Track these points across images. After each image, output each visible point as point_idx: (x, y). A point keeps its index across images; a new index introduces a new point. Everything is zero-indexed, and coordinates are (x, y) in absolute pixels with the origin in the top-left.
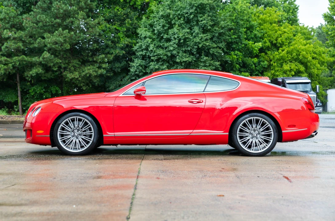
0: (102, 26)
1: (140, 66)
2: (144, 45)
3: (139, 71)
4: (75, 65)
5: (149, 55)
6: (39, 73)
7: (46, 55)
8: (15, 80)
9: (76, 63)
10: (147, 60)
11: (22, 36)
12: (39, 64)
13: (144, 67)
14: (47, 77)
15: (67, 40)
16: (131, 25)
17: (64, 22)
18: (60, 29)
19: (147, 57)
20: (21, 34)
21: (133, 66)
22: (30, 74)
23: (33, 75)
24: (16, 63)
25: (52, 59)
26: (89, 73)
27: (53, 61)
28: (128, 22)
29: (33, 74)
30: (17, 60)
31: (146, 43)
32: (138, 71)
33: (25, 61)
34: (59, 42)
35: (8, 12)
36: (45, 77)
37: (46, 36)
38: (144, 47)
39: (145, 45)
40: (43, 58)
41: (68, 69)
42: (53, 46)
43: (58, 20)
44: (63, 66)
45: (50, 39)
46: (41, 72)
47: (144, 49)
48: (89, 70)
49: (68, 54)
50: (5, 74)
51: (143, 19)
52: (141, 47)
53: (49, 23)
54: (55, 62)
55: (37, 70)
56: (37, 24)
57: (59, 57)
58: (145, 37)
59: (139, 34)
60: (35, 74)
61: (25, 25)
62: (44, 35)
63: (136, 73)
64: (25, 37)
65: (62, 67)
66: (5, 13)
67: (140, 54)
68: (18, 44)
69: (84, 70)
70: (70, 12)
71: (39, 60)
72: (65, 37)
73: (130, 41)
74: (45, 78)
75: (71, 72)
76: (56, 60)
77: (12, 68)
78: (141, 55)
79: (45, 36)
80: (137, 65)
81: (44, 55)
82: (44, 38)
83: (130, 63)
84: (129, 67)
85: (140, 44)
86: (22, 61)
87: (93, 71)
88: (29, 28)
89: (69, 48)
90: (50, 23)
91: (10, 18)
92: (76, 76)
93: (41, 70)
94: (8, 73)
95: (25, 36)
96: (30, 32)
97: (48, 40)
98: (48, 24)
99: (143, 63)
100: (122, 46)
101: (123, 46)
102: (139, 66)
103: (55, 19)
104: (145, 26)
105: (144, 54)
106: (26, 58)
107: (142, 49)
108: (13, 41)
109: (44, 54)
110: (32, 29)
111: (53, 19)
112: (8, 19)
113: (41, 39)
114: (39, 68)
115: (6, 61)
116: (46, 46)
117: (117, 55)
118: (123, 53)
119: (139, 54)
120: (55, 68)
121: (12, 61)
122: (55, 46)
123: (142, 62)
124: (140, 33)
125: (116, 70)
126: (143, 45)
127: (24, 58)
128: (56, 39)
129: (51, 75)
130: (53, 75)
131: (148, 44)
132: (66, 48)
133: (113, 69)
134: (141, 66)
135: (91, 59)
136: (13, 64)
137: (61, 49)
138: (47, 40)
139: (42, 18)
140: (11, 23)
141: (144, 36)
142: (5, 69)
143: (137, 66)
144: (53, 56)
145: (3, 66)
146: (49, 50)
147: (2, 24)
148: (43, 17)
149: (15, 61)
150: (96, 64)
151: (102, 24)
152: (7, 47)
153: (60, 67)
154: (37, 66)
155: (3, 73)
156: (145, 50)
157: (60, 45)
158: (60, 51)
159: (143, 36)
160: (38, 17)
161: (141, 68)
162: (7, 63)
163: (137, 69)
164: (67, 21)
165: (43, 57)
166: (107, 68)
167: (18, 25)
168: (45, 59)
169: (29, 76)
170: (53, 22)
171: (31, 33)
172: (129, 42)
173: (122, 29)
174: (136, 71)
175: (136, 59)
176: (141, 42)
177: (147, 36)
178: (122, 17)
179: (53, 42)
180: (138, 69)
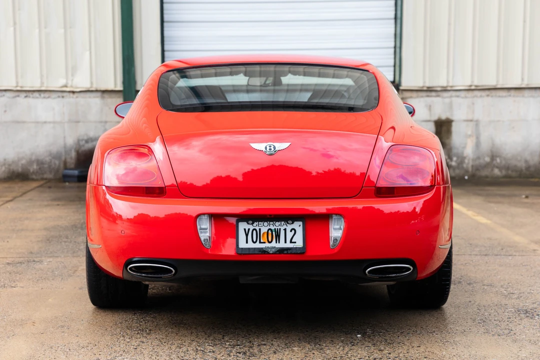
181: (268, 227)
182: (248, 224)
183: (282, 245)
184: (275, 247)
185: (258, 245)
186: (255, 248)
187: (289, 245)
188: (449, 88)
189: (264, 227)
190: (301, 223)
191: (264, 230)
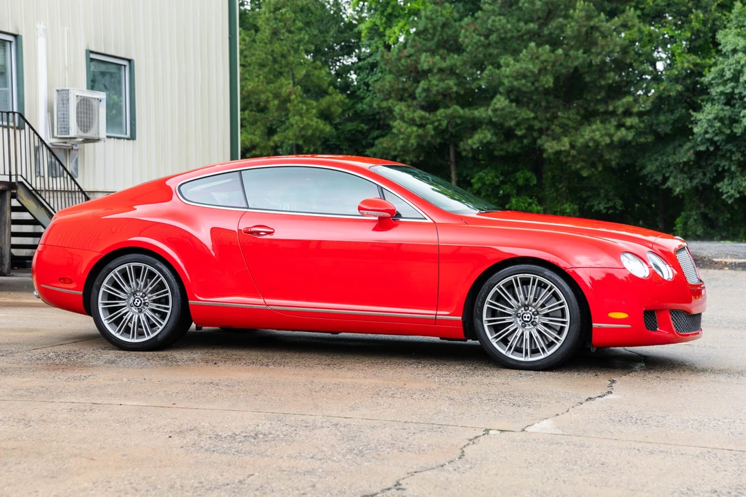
0: (632, 31)
1: (717, 121)
2: (730, 70)
3: (714, 132)
4: (566, 122)
5: (740, 93)
6: (485, 141)
7: (500, 102)
8: (446, 158)
9: (569, 119)
10: (737, 106)
11: (455, 65)
12: (487, 124)
13: (727, 122)
14: (507, 151)
15: (549, 68)
16: (704, 23)
17: (545, 29)
18: (532, 44)
19: (737, 97)
20: (453, 61)
21: (700, 120)
22: (468, 145)
23: (475, 147)
24: (442, 122)
25: (514, 112)
26: (592, 139)
27: (517, 115)
28: (697, 17)
29: (475, 143)
30: (443, 115)
31: (733, 64)
32: (710, 130)
33: (460, 117)
34: (529, 74)
35: (433, 16)
36: (502, 150)
37: (504, 63)
38: (728, 75)
39: (732, 70)
40: (495, 110)
41: (549, 132)
42: (515, 83)
43: (532, 25)
44: (537, 125)
45: (510, 67)
46: (491, 139)
47: (728, 80)
48: (593, 131)
49: (551, 98)
50: (419, 146)
51: (735, 7)
52: (721, 74)
53: (513, 32)
54: (520, 118)
55: (481, 136)
56: (487, 37)
57: (531, 106)
58: (735, 51)
59: (720, 44)
60: (478, 145)
61: (463, 41)
62: (501, 59)
63: (707, 136)
64: (461, 66)
65: (536, 128)
66: (427, 18)
67: (717, 92)
68: (446, 82)
69: (583, 133)
70: (559, 5)
71: (487, 114)
72: (546, 61)
73: (699, 61)
74: (503, 153)
75: (554, 139)
76: (523, 114)
77: (433, 133)
78: (722, 93)
79: (502, 61)
80: (708, 118)
81: (495, 104)
82: (499, 67)
83: (693, 113)
84: (692, 123)
85: (720, 67)
86: (454, 117)
87: (602, 136)
88: (470, 47)
89: (551, 85)
90: (515, 31)
91: (435, 28)
92: (564, 146)
93: (489, 136)
94: (425, 143)
95: (462, 63)
96: (474, 55)
97: (506, 71)
98: (509, 35)
99: (727, 112)
100: (676, 76)
101: (677, 73)
102: (715, 119)
103: (526, 23)
104: (740, 24)
105: (728, 91)
106: (461, 111)
107: (725, 78)
108: (438, 77)
109: (495, 100)
110: (477, 48)
111: (522, 24)
112: (431, 31)
113: (493, 70)
114: (486, 132)
115: (422, 118)
116: (501, 84)
117: (663, 96)
118: (678, 91)
119: (714, 91)
120: (521, 130)
121: (435, 119)
122: (520, 82)
123: (723, 110)
124: (723, 41)
125: (659, 130)
126: (726, 69)
127: (457, 111)
128: (521, 68)
129: (515, 146)
130: (519, 145)
131: (739, 67)
132: (543, 86)
133: (654, 127)
134: (721, 120)
135: (601, 108)
136: (436, 124)
137: (533, 88)
138: (503, 69)
139: (497, 24)
140: (436, 39)
141: (732, 48)
142: (419, 136)
143: (709, 120)
144: (514, 104)
145: (415, 129)
146: (509, 92)
147: (420, 43)
148: (500, 20)
149: (439, 118)
150: (613, 120)
151: (633, 26)
152: (425, 90)
153: (530, 128)
154: (484, 127)
155: (415, 144)
156: (731, 82)
157: (532, 79)
158: (532, 92)
159: (729, 48)
160: (490, 21)
161: (718, 124)
162: (424, 122)
163: (709, 128)
164: (550, 26)
165: (494, 107)
166: (640, 127)
167: (451, 42)
168: (499, 113)
169: (467, 148)
170: (522, 29)
171: (476, 57)
172: (696, 65)
173: (682, 34)
174: (706, 132)
175: (709, 105)
176: (723, 64)
177: (738, 48)
178: (684, 6)
179: (515, 74)
180: (712, 126)
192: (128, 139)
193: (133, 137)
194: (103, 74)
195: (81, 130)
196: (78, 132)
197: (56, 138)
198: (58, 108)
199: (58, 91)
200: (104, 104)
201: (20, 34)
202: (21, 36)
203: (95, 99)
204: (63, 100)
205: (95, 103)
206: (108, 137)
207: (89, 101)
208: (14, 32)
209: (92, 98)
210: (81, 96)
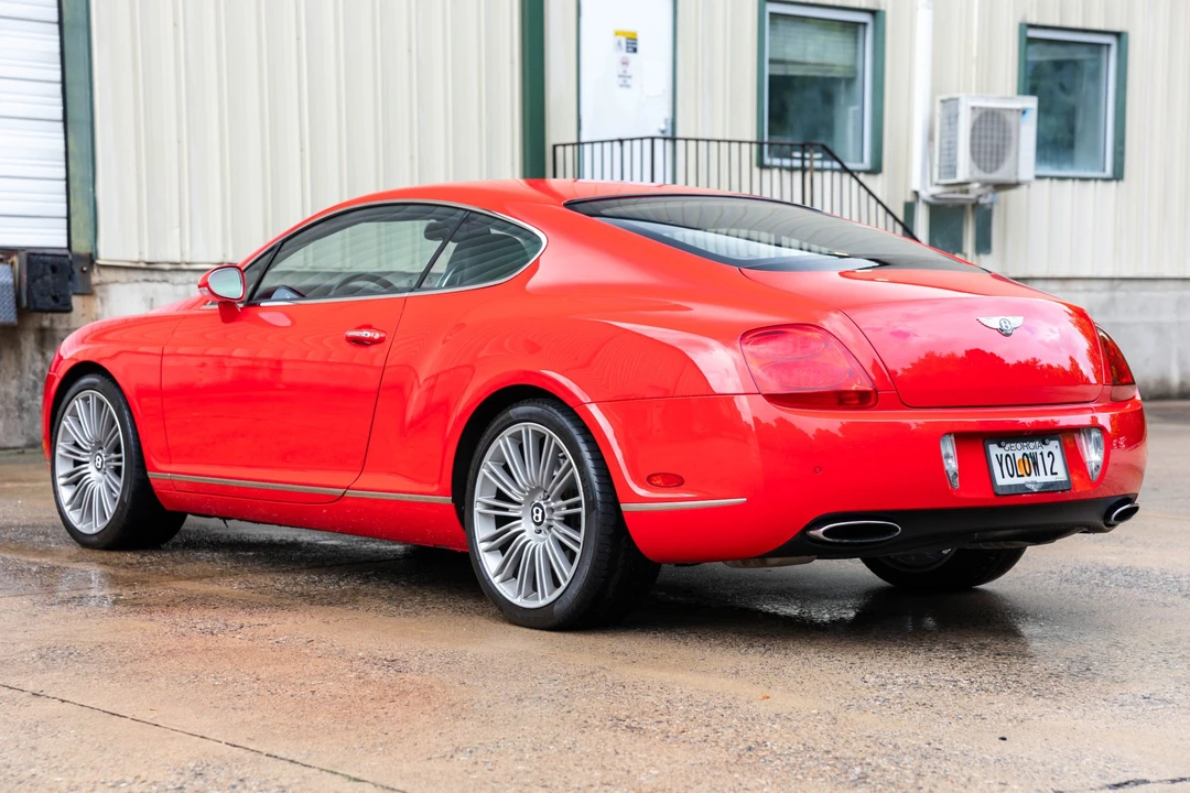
181: (1022, 452)
182: (1000, 446)
183: (1043, 478)
184: (1036, 483)
185: (1016, 481)
186: (1016, 485)
187: (1051, 478)
188: (185, 267)
189: (1018, 451)
190: (1056, 443)
191: (1019, 456)
192: (1106, 180)
193: (1118, 176)
194: (1058, 65)
195: (979, 167)
196: (971, 173)
197: (937, 184)
198: (942, 132)
199: (943, 101)
200: (1032, 117)
201: (882, 8)
202: (884, 12)
203: (1011, 110)
204: (949, 118)
205: (1012, 119)
206: (1039, 177)
207: (999, 115)
208: (871, 6)
209: (1006, 110)
210: (981, 108)
